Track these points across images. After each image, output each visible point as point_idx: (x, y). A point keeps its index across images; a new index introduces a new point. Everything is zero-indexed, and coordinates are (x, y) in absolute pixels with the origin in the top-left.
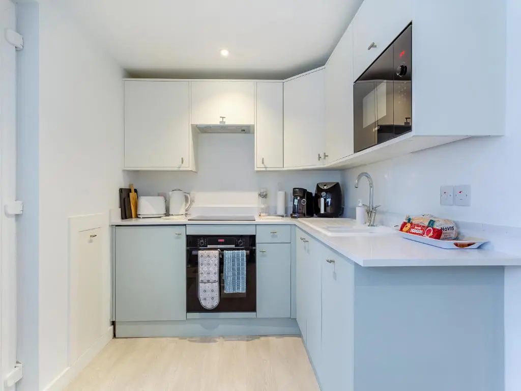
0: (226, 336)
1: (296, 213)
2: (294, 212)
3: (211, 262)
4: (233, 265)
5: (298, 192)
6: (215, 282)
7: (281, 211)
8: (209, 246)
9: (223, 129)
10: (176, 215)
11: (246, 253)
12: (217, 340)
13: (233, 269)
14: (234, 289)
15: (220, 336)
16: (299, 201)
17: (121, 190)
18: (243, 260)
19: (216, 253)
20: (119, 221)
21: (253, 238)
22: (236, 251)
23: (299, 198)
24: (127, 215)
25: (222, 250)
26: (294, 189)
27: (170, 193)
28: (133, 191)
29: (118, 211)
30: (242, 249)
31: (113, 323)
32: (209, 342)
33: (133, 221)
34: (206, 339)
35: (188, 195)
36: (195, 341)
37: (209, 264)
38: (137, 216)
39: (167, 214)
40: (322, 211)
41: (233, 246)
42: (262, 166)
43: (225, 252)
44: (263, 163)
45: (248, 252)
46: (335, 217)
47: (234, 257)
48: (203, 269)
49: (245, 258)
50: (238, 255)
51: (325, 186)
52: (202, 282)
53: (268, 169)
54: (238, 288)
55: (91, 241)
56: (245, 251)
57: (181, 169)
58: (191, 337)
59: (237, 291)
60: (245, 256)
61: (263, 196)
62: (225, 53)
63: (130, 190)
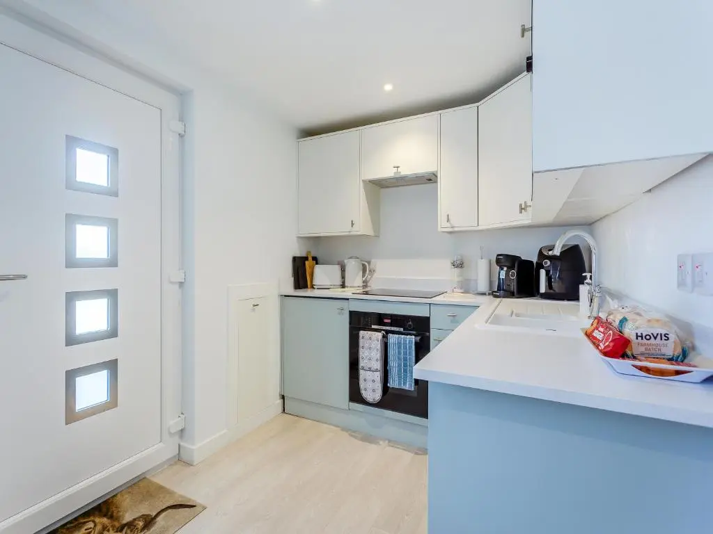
0: (392, 442)
1: (502, 291)
2: (499, 289)
3: (373, 346)
4: (399, 353)
5: (503, 261)
6: (376, 370)
7: (483, 285)
8: (373, 327)
9: (399, 182)
10: (351, 287)
11: (415, 340)
12: (381, 443)
13: (399, 359)
14: (400, 384)
15: (384, 440)
16: (507, 274)
17: (295, 259)
18: (410, 348)
19: (379, 335)
20: (291, 291)
21: (426, 321)
22: (403, 336)
23: (505, 269)
24: (301, 286)
25: (388, 332)
26: (498, 255)
27: (346, 261)
28: (310, 259)
29: (290, 280)
30: (411, 334)
31: (283, 397)
32: (370, 442)
33: (309, 292)
34: (368, 439)
35: (366, 264)
36: (355, 437)
37: (370, 348)
38: (312, 287)
39: (343, 286)
40: (543, 289)
41: (402, 329)
42: (448, 225)
43: (390, 335)
44: (448, 220)
45: (418, 338)
46: (568, 300)
47: (399, 343)
48: (363, 353)
49: (413, 347)
50: (405, 341)
51: (550, 250)
52: (363, 369)
53: (456, 229)
54: (405, 384)
55: (254, 310)
56: (414, 337)
57: (352, 233)
58: (354, 432)
59: (403, 387)
60: (414, 343)
61: (459, 265)
62: (388, 87)
63: (306, 258)
